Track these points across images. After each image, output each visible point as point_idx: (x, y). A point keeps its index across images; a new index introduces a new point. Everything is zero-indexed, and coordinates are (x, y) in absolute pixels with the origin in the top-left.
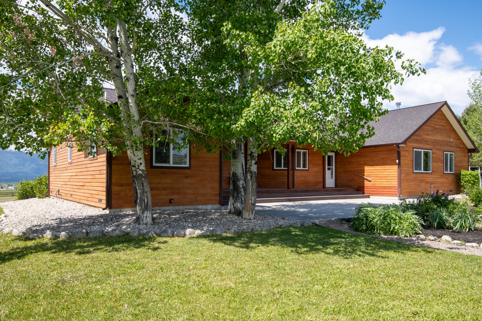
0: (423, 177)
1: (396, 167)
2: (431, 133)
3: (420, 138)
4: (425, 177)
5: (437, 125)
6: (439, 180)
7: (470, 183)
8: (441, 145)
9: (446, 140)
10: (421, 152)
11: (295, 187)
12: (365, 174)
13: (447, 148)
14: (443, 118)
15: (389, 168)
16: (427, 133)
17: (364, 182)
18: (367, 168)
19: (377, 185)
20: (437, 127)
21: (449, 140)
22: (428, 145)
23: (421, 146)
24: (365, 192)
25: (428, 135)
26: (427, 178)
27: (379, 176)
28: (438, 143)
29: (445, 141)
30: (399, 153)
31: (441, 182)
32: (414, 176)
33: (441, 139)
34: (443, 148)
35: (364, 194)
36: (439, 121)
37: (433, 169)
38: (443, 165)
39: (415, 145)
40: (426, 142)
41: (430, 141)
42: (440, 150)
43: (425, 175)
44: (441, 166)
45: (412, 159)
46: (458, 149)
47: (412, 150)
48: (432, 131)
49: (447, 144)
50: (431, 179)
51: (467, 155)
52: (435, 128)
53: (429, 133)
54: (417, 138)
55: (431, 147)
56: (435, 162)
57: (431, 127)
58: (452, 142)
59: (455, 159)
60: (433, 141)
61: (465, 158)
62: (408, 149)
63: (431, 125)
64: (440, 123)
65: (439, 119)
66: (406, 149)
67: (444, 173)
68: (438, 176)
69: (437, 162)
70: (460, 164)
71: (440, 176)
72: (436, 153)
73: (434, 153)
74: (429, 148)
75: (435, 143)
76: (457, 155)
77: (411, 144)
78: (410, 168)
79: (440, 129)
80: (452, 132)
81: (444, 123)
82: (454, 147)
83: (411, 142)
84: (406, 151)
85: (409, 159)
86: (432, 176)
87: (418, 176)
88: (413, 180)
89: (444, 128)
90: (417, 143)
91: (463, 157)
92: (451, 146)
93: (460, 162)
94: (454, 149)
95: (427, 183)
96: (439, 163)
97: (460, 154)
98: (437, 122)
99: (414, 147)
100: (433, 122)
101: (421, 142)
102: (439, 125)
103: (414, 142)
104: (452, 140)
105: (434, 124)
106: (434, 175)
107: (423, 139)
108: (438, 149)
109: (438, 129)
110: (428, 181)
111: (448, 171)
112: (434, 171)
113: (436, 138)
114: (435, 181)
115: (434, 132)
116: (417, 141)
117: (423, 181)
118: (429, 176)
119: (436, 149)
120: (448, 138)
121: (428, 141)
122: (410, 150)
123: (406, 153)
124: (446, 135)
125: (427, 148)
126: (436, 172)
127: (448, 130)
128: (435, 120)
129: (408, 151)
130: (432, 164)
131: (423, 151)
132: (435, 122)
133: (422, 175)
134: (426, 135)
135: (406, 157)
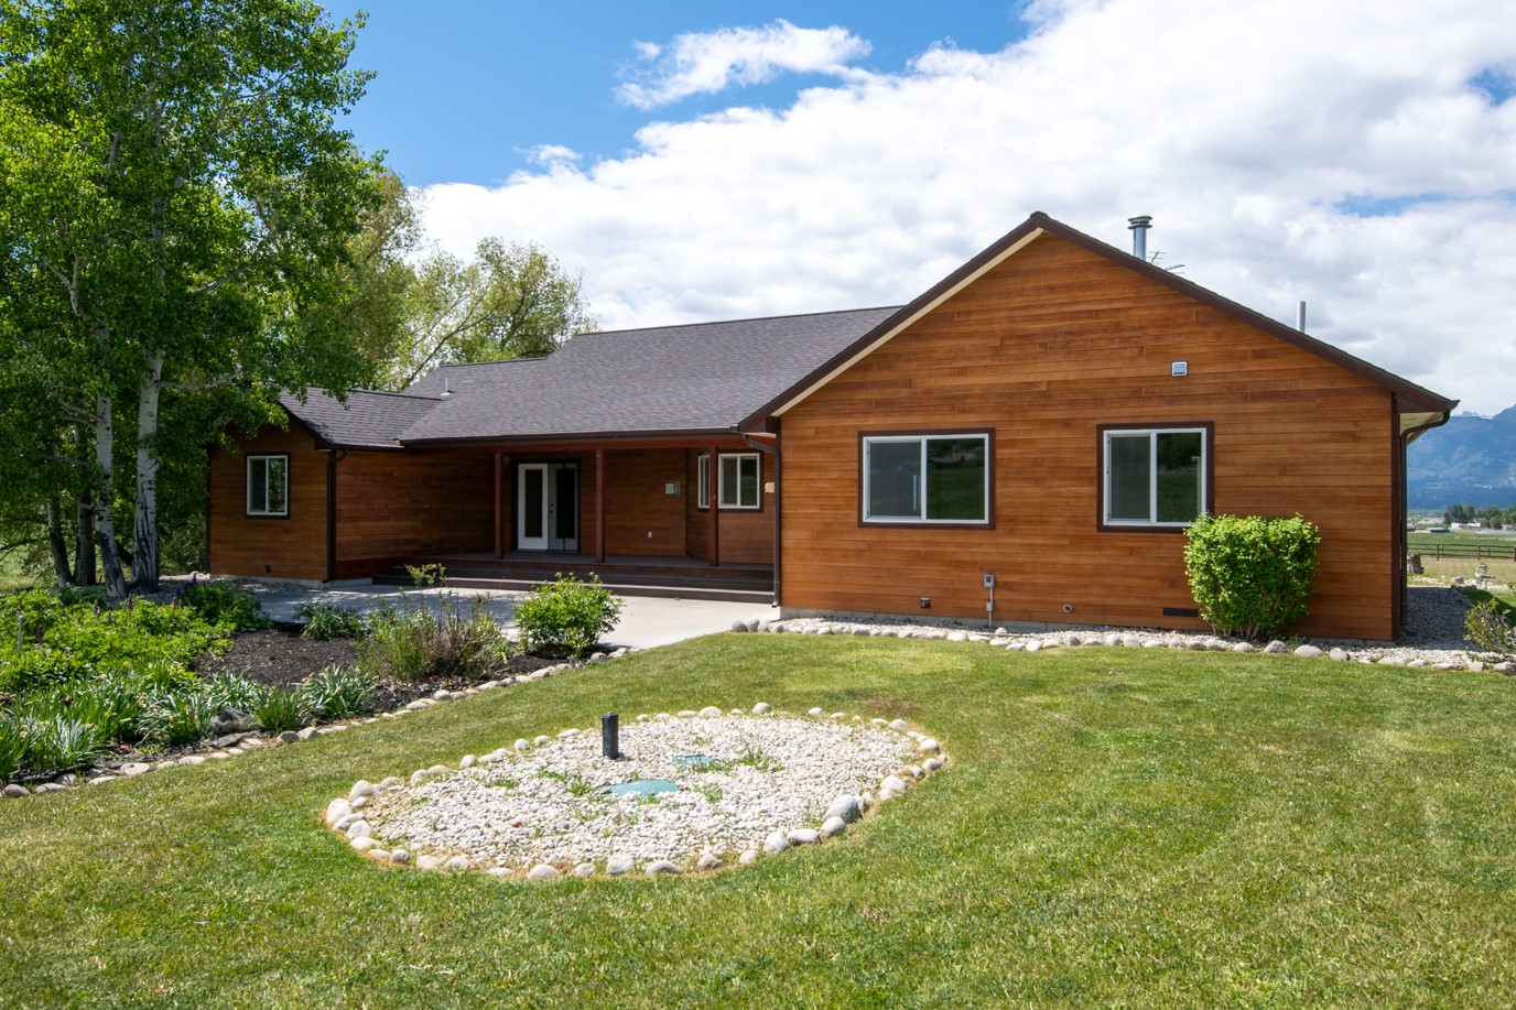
0: (930, 543)
2: (988, 362)
4: (939, 544)
5: (1038, 318)
6: (1064, 558)
8: (1071, 403)
9: (1132, 372)
10: (917, 445)
13: (1135, 411)
16: (962, 363)
20: (1037, 326)
21: (1148, 369)
22: (962, 411)
23: (916, 420)
25: (962, 372)
26: (961, 545)
28: (1046, 395)
29: (1112, 380)
31: (1073, 565)
32: (870, 536)
33: (1072, 376)
34: (1090, 412)
36: (1062, 297)
37: (1004, 512)
38: (1093, 490)
39: (872, 422)
40: (954, 401)
41: (982, 396)
42: (1067, 424)
43: (941, 537)
44: (1078, 496)
45: (856, 475)
46: (1258, 406)
47: (855, 440)
48: (995, 352)
49: (1137, 392)
50: (986, 549)
51: (1384, 429)
52: (1020, 337)
53: (970, 364)
54: (889, 393)
55: (989, 418)
56: (1025, 479)
57: (991, 334)
58: (1180, 378)
59: (1219, 457)
60: (1001, 395)
61: (1347, 446)
62: (829, 441)
63: (986, 328)
64: (1061, 305)
65: (1052, 289)
66: (817, 442)
67: (1101, 528)
68: (1048, 542)
69: (1037, 480)
70: (1288, 481)
71: (1067, 542)
72: (1029, 441)
73: (1013, 443)
74: (976, 426)
75: (1017, 400)
76: (1243, 438)
77: (849, 422)
78: (837, 507)
79: (1069, 333)
80: (1187, 330)
81: (1102, 302)
82: (1208, 398)
83: (849, 415)
84: (818, 448)
85: (834, 475)
86: (1001, 540)
87: (892, 536)
88: (859, 553)
89: (1105, 321)
90: (888, 414)
91: (1321, 441)
92: (1173, 399)
93: (1285, 468)
94: (1214, 410)
95: (960, 565)
96: (1056, 483)
97: (1278, 428)
98: (1043, 306)
99: (862, 429)
100: (1004, 313)
101: (909, 407)
102: (1053, 317)
103: (866, 413)
104: (1179, 367)
105: (1012, 319)
106: (1012, 533)
107: (929, 391)
108: (1052, 421)
109: (1053, 333)
110: (967, 558)
111: (1147, 516)
112: (1012, 520)
113: (1031, 379)
114: (1020, 559)
115: (1013, 352)
116: (885, 406)
117: (927, 558)
118: (976, 538)
119: (1029, 422)
120: (1143, 361)
121: (966, 397)
122: (841, 445)
123: (818, 458)
124: (1128, 353)
125: (957, 426)
126: (1029, 522)
127: (1141, 328)
128: (1017, 301)
129: (828, 447)
130: (998, 490)
131: (928, 441)
132: (1023, 308)
133: (919, 536)
134: (953, 375)
135: (819, 469)
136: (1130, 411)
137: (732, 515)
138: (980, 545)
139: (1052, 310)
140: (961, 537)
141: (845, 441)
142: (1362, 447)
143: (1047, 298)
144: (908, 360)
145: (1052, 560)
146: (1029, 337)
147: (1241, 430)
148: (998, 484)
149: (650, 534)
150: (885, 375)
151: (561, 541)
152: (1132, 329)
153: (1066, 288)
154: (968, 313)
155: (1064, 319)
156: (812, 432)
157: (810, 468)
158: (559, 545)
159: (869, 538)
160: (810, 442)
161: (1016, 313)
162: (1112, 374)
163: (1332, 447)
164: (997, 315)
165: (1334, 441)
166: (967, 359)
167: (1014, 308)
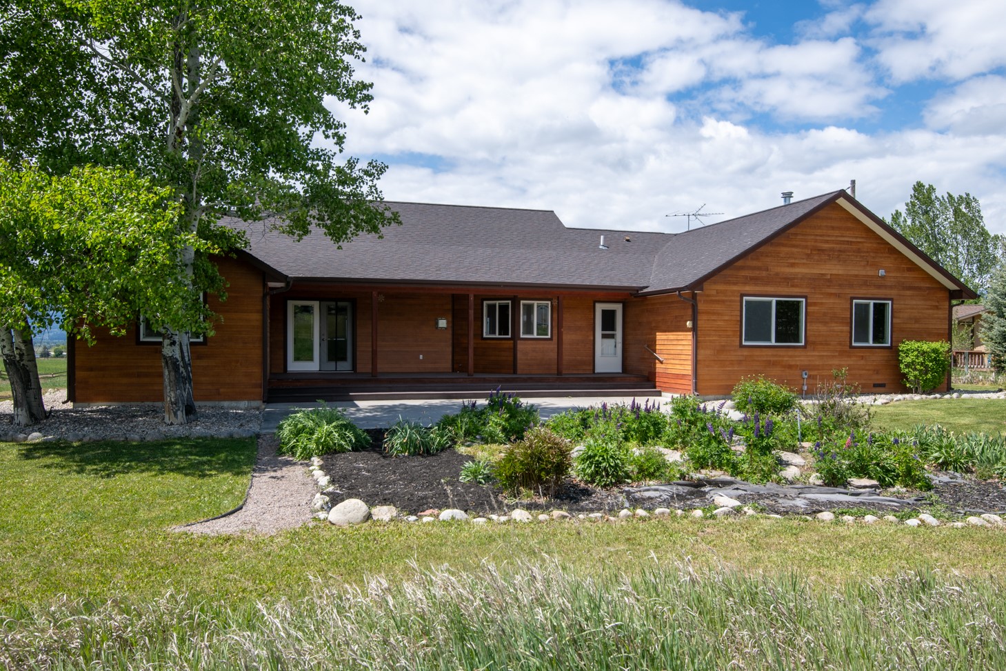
0: (776, 356)
1: (689, 335)
2: (805, 261)
3: (764, 274)
4: (780, 356)
5: (827, 242)
7: (915, 369)
8: (840, 285)
9: (864, 273)
10: (770, 303)
11: (519, 371)
12: (658, 347)
13: (865, 292)
14: (850, 225)
15: (680, 337)
16: (793, 261)
17: (655, 363)
18: (660, 336)
19: (669, 371)
20: (826, 246)
21: (871, 273)
22: (792, 286)
23: (770, 289)
24: (657, 384)
25: (793, 265)
26: (791, 356)
27: (672, 352)
28: (830, 281)
29: (856, 276)
30: (694, 308)
32: (746, 352)
33: (840, 272)
34: (848, 291)
35: (655, 387)
36: (837, 233)
37: (811, 339)
38: (848, 328)
39: (748, 289)
40: (788, 280)
41: (801, 279)
42: (838, 296)
43: (782, 352)
44: (842, 332)
45: (739, 319)
46: (908, 293)
47: (738, 299)
48: (808, 256)
49: (866, 282)
50: (801, 358)
51: (947, 304)
52: (819, 250)
53: (797, 261)
54: (756, 273)
55: (805, 291)
56: (820, 322)
57: (806, 247)
58: (882, 277)
59: (895, 314)
60: (810, 279)
61: (935, 311)
62: (724, 298)
63: (804, 243)
64: (837, 236)
65: (833, 228)
66: (717, 298)
67: (851, 347)
68: (829, 354)
69: (825, 323)
70: (917, 326)
71: (837, 354)
72: (822, 303)
73: (815, 304)
74: (799, 294)
75: (818, 282)
76: (903, 306)
77: (735, 288)
78: (728, 336)
79: (840, 251)
80: (884, 255)
81: (853, 237)
82: (891, 287)
83: (735, 284)
84: (718, 302)
85: (727, 318)
86: (809, 354)
87: (757, 352)
88: (740, 362)
89: (854, 247)
90: (756, 285)
91: (927, 309)
92: (879, 287)
93: (917, 320)
94: (893, 293)
95: (790, 367)
96: (833, 325)
97: (914, 302)
98: (829, 236)
99: (743, 292)
100: (813, 237)
101: (768, 281)
102: (833, 242)
103: (745, 284)
104: (882, 272)
105: (816, 241)
106: (814, 350)
107: (777, 274)
108: (832, 294)
109: (832, 250)
110: (793, 363)
111: (867, 341)
112: (814, 343)
113: (823, 272)
114: (817, 363)
115: (816, 257)
116: (755, 280)
117: (775, 364)
118: (797, 352)
119: (822, 294)
120: (868, 268)
121: (794, 278)
122: (730, 301)
123: (718, 307)
124: (863, 263)
125: (789, 293)
126: (822, 344)
127: (867, 252)
128: (818, 232)
129: (724, 301)
130: (808, 328)
131: (777, 301)
132: (821, 236)
133: (770, 352)
134: (788, 266)
135: (718, 314)
136: (862, 291)
137: (530, 342)
138: (799, 356)
139: (833, 239)
140: (791, 352)
141: (733, 298)
142: (940, 312)
143: (830, 232)
144: (767, 256)
145: (830, 363)
146: (821, 251)
147: (902, 302)
148: (808, 325)
149: (421, 357)
150: (755, 263)
151: (334, 363)
152: (865, 252)
153: (839, 228)
154: (796, 234)
155: (838, 244)
156: (714, 292)
157: (714, 314)
158: (331, 367)
159: (746, 353)
160: (713, 298)
161: (818, 238)
162: (856, 273)
163: (931, 311)
164: (809, 237)
165: (931, 309)
166: (795, 259)
167: (817, 235)
